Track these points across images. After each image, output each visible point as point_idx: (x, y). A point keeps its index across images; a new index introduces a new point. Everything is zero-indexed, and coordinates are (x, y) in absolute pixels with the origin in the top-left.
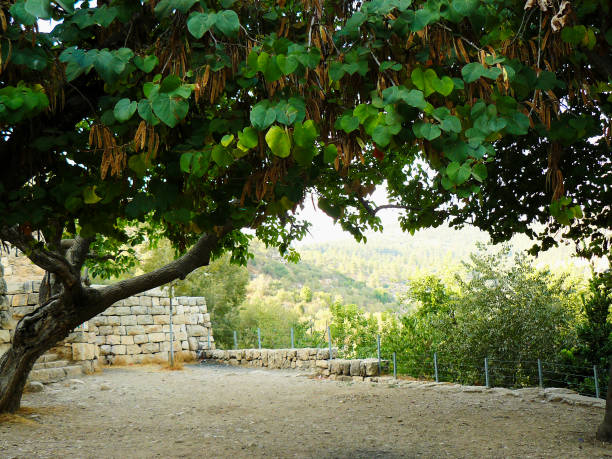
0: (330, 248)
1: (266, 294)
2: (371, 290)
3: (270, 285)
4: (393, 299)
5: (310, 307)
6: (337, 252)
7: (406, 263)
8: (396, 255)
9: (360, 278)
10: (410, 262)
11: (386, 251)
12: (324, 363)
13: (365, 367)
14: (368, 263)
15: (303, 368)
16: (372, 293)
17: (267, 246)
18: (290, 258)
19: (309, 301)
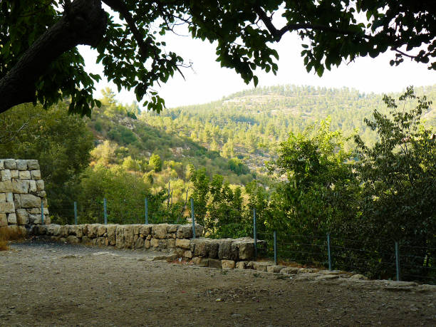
0: (181, 114)
1: (112, 162)
2: (225, 160)
3: (117, 152)
4: (249, 171)
5: (159, 178)
6: (189, 119)
7: (262, 133)
8: (252, 124)
9: (213, 147)
10: (267, 131)
11: (242, 119)
12: (185, 243)
13: (238, 249)
14: (223, 132)
15: (159, 249)
16: (227, 164)
17: (119, 89)
18: (151, 106)
19: (158, 171)
